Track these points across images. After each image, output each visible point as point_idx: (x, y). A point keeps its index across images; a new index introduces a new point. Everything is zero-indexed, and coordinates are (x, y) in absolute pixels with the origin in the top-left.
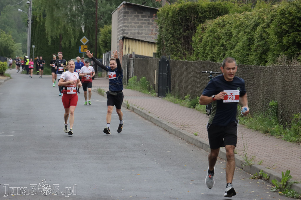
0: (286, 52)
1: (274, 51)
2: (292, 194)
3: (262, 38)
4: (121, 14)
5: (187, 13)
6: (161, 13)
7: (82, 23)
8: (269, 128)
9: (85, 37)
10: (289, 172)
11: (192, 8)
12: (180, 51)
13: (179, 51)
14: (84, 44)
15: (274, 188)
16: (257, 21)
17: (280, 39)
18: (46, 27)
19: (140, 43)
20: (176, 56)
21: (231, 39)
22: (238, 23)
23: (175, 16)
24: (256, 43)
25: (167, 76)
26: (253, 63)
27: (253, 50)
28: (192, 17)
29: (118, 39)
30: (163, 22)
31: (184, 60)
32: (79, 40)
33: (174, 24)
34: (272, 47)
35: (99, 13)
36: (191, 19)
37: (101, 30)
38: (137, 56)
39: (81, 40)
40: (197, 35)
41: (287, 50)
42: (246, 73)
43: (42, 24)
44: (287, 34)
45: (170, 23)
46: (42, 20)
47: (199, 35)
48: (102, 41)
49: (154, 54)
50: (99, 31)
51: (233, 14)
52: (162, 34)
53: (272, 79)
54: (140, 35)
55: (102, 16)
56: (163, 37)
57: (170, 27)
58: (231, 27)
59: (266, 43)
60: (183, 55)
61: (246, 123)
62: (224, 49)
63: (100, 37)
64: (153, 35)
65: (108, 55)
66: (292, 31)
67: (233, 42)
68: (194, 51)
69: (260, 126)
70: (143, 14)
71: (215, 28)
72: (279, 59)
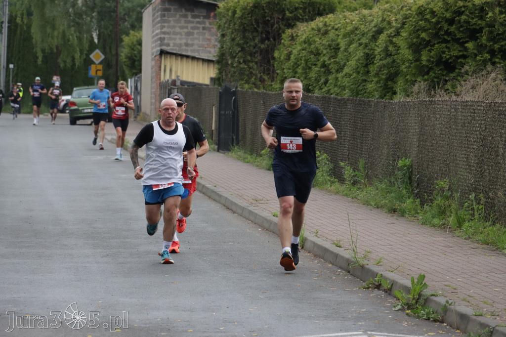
0: (426, 77)
1: (407, 75)
2: (428, 314)
3: (388, 54)
4: (158, 12)
5: (267, 11)
6: (222, 11)
7: (92, 27)
8: (397, 205)
9: (99, 50)
10: (424, 276)
11: (275, 3)
12: (254, 74)
13: (252, 75)
14: (97, 62)
15: (398, 305)
16: (380, 25)
17: (417, 55)
18: (33, 33)
19: (190, 61)
20: (249, 84)
21: (338, 55)
22: (349, 28)
23: (247, 16)
24: (378, 63)
25: (233, 116)
26: (373, 96)
27: (372, 73)
28: (274, 18)
29: (153, 54)
30: (226, 25)
31: (262, 90)
32: (88, 55)
33: (245, 30)
34: (403, 68)
35: (121, 11)
36: (272, 21)
37: (124, 39)
38: (183, 83)
39: (91, 56)
40: (283, 48)
41: (427, 73)
42: (361, 111)
43: (25, 27)
44: (427, 47)
45: (237, 28)
46: (25, 21)
47: (286, 48)
48: (126, 58)
49: (212, 79)
50: (122, 41)
51: (340, 14)
52: (224, 46)
53: (403, 123)
54: (189, 48)
55: (126, 16)
56: (227, 51)
57: (239, 35)
58: (338, 36)
59: (394, 61)
60: (260, 81)
61: (360, 195)
62: (327, 72)
63: (123, 50)
64: (210, 48)
65: (137, 81)
66: (436, 42)
67: (340, 60)
68: (278, 74)
69: (382, 201)
70: (194, 12)
71: (312, 36)
72: (416, 88)
